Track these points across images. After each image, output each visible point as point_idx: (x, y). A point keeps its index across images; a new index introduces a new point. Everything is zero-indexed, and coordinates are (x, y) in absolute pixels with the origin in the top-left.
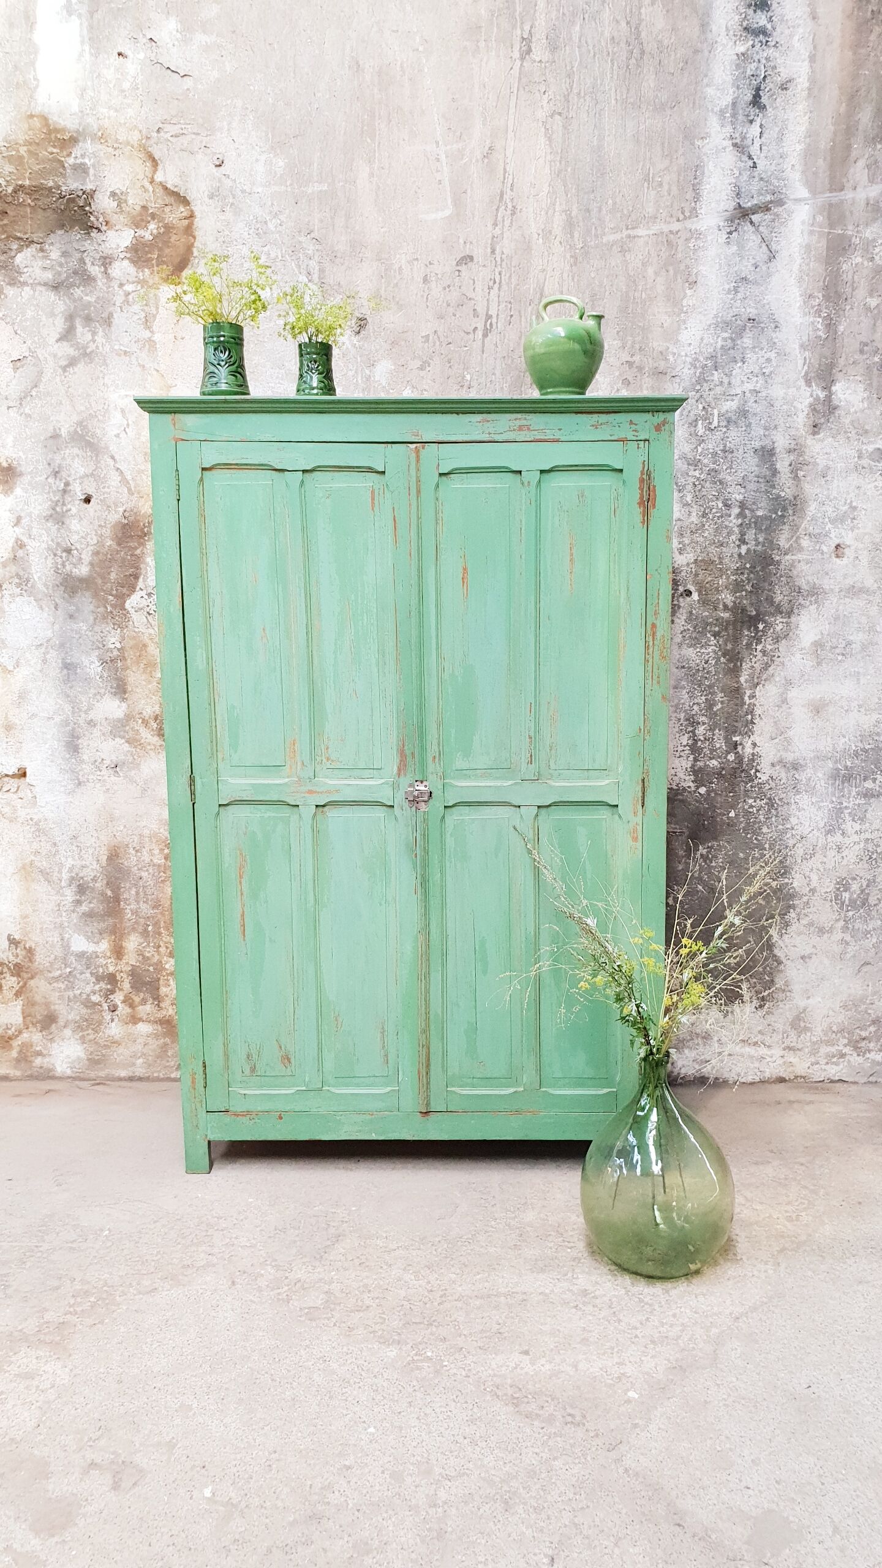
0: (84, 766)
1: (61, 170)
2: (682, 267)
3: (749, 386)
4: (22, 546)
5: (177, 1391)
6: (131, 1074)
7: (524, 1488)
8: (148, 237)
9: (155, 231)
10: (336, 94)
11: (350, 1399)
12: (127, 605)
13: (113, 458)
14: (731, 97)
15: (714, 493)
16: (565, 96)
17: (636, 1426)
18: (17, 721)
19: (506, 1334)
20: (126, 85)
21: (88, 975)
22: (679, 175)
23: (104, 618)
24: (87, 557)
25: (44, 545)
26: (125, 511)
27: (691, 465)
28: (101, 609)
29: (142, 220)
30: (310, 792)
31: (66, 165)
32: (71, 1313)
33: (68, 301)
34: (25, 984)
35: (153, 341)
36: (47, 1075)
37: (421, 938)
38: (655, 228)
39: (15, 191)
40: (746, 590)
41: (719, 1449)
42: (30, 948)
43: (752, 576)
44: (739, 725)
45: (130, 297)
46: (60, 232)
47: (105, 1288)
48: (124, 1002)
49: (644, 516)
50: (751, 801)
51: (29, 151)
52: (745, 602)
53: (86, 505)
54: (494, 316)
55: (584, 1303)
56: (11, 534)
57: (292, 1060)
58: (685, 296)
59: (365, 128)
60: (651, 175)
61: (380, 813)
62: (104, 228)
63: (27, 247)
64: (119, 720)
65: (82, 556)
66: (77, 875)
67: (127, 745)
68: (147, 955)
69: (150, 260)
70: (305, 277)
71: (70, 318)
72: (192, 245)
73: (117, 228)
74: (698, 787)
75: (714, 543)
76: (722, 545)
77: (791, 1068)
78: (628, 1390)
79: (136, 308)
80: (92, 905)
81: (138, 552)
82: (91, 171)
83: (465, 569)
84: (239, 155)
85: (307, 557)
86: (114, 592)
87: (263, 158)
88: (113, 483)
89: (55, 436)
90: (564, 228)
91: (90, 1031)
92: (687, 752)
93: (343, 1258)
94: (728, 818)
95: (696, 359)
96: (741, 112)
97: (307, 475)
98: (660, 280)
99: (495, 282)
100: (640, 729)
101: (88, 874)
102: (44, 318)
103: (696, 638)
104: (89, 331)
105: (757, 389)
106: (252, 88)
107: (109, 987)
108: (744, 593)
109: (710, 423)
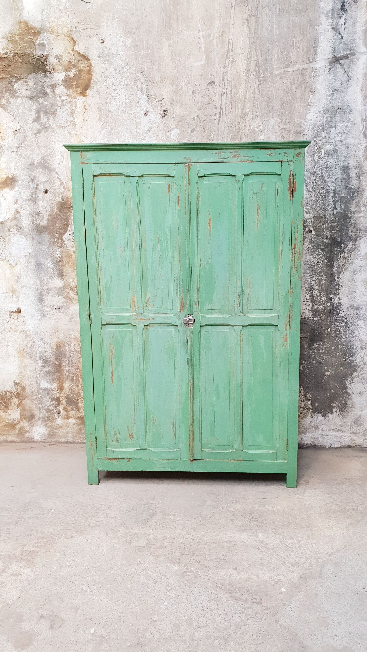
0: (45, 308)
1: (34, 46)
2: (308, 85)
3: (338, 139)
4: (18, 212)
5: (80, 583)
6: (66, 440)
7: (234, 633)
8: (72, 75)
9: (75, 73)
10: (154, 9)
11: (156, 589)
12: (64, 238)
13: (57, 173)
14: (332, 6)
15: (322, 187)
16: (256, 8)
17: (284, 605)
18: (17, 288)
19: (226, 560)
20: (61, 8)
21: (48, 398)
22: (308, 43)
23: (54, 244)
24: (46, 217)
25: (28, 212)
26: (62, 197)
27: (312, 174)
28: (53, 240)
29: (69, 68)
30: (141, 319)
31: (36, 44)
32: (36, 547)
33: (37, 105)
34: (21, 401)
35: (74, 122)
36: (31, 441)
37: (190, 384)
38: (296, 67)
39: (14, 56)
40: (336, 230)
41: (323, 617)
42: (23, 386)
43: (339, 223)
44: (332, 290)
45: (64, 102)
46: (33, 74)
47: (51, 536)
48: (63, 409)
49: (291, 195)
50: (337, 324)
51: (20, 38)
52: (335, 235)
53: (45, 194)
54: (224, 108)
55: (262, 547)
56: (13, 207)
57: (134, 436)
58: (309, 99)
59: (167, 24)
60: (295, 43)
61: (172, 329)
62: (52, 72)
63: (19, 81)
64: (60, 288)
65: (44, 217)
66: (43, 355)
67: (64, 299)
68: (73, 389)
69: (73, 85)
70: (140, 92)
71: (38, 112)
72: (91, 78)
73: (58, 71)
74: (314, 318)
75: (322, 209)
76: (325, 210)
77: (354, 441)
78: (281, 588)
79: (67, 107)
80: (49, 368)
81: (68, 214)
82: (47, 46)
83: (210, 220)
84: (111, 38)
85: (140, 215)
86: (58, 232)
87: (122, 39)
88: (57, 185)
89: (32, 164)
90: (255, 68)
91: (49, 422)
92: (309, 302)
93: (155, 524)
94: (327, 331)
95: (314, 127)
96: (336, 13)
97: (140, 178)
98: (298, 91)
99: (224, 93)
100: (289, 292)
101: (48, 354)
102: (27, 112)
103: (313, 251)
104: (46, 117)
105: (342, 139)
106: (117, 7)
107: (57, 403)
108: (335, 231)
109: (321, 155)
